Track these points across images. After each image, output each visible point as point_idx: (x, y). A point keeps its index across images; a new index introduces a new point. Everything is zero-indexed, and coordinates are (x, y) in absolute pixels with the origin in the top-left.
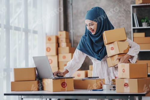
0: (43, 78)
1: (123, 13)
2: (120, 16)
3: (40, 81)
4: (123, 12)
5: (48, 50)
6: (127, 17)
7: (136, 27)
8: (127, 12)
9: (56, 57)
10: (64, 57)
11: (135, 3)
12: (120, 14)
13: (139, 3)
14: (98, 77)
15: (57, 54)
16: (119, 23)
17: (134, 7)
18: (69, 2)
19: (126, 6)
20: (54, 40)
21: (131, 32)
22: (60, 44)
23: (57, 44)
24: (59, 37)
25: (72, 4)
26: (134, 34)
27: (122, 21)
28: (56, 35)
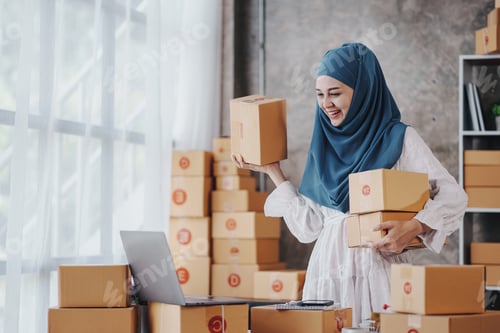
0: (151, 302)
1: (434, 82)
2: (424, 92)
3: (141, 307)
4: (434, 76)
5: (179, 197)
6: (447, 96)
7: (476, 132)
8: (447, 78)
9: (205, 223)
10: (231, 225)
11: (472, 50)
12: (423, 85)
13: (486, 52)
14: (332, 303)
15: (209, 212)
16: (420, 114)
17: (469, 63)
18: (254, 37)
19: (445, 59)
20: (198, 167)
21: (458, 145)
22: (219, 181)
23: (209, 180)
24: (218, 155)
25: (263, 46)
26: (468, 153)
27: (429, 108)
28: (208, 150)
